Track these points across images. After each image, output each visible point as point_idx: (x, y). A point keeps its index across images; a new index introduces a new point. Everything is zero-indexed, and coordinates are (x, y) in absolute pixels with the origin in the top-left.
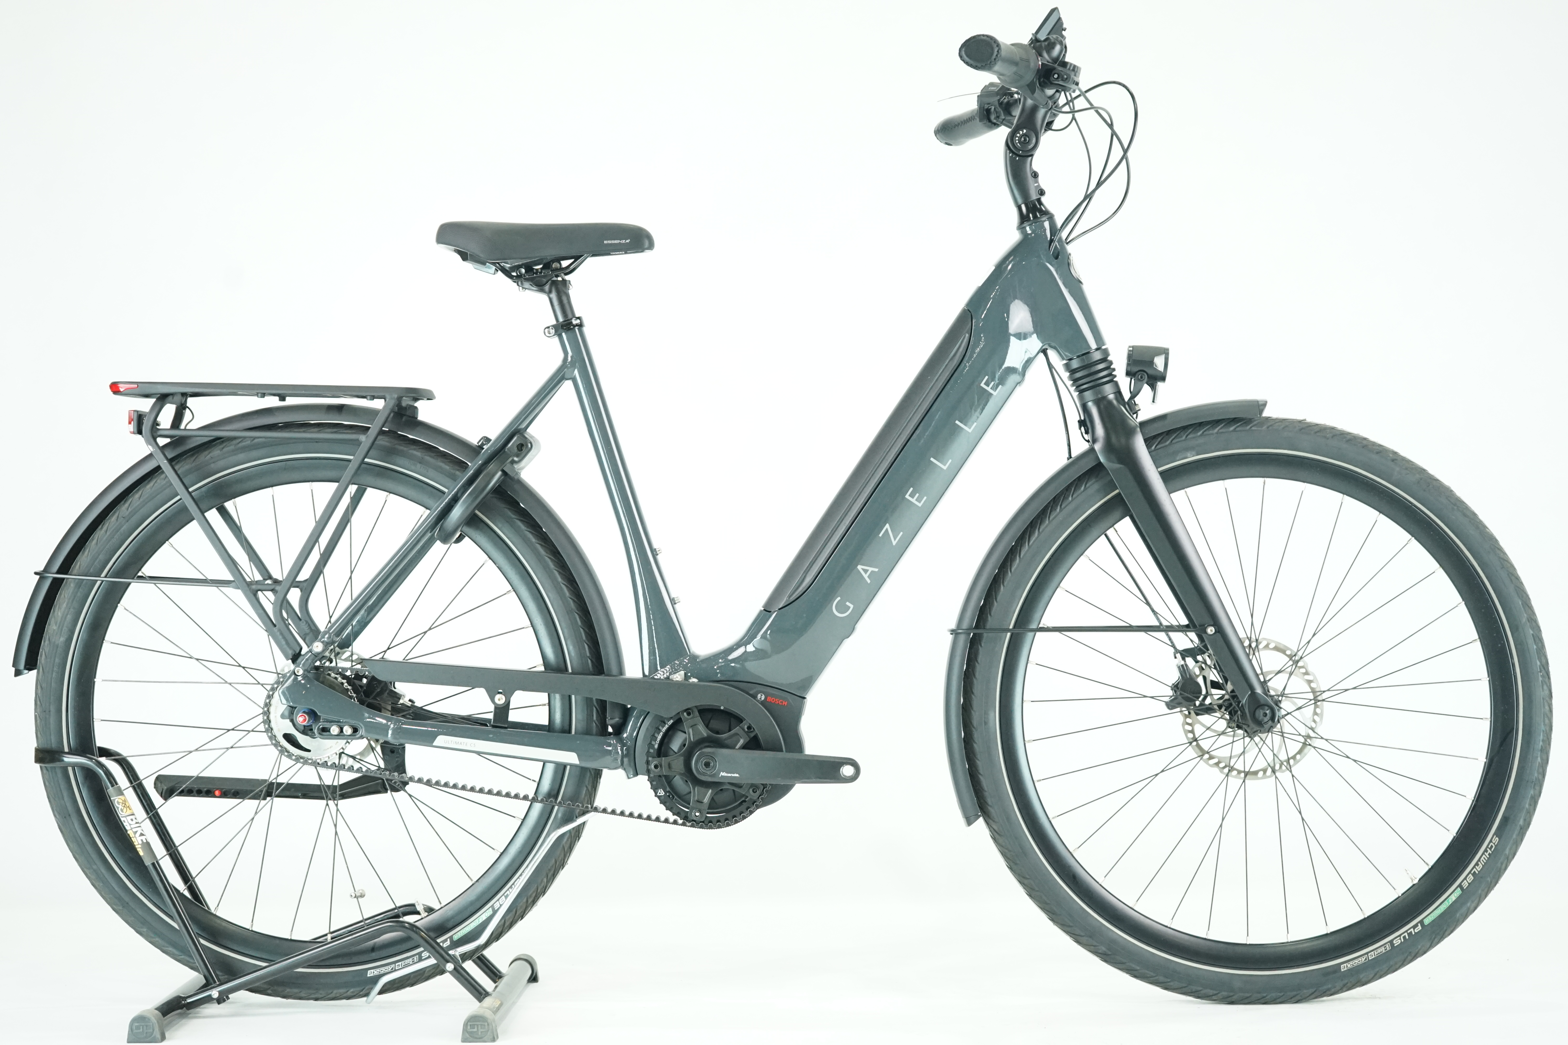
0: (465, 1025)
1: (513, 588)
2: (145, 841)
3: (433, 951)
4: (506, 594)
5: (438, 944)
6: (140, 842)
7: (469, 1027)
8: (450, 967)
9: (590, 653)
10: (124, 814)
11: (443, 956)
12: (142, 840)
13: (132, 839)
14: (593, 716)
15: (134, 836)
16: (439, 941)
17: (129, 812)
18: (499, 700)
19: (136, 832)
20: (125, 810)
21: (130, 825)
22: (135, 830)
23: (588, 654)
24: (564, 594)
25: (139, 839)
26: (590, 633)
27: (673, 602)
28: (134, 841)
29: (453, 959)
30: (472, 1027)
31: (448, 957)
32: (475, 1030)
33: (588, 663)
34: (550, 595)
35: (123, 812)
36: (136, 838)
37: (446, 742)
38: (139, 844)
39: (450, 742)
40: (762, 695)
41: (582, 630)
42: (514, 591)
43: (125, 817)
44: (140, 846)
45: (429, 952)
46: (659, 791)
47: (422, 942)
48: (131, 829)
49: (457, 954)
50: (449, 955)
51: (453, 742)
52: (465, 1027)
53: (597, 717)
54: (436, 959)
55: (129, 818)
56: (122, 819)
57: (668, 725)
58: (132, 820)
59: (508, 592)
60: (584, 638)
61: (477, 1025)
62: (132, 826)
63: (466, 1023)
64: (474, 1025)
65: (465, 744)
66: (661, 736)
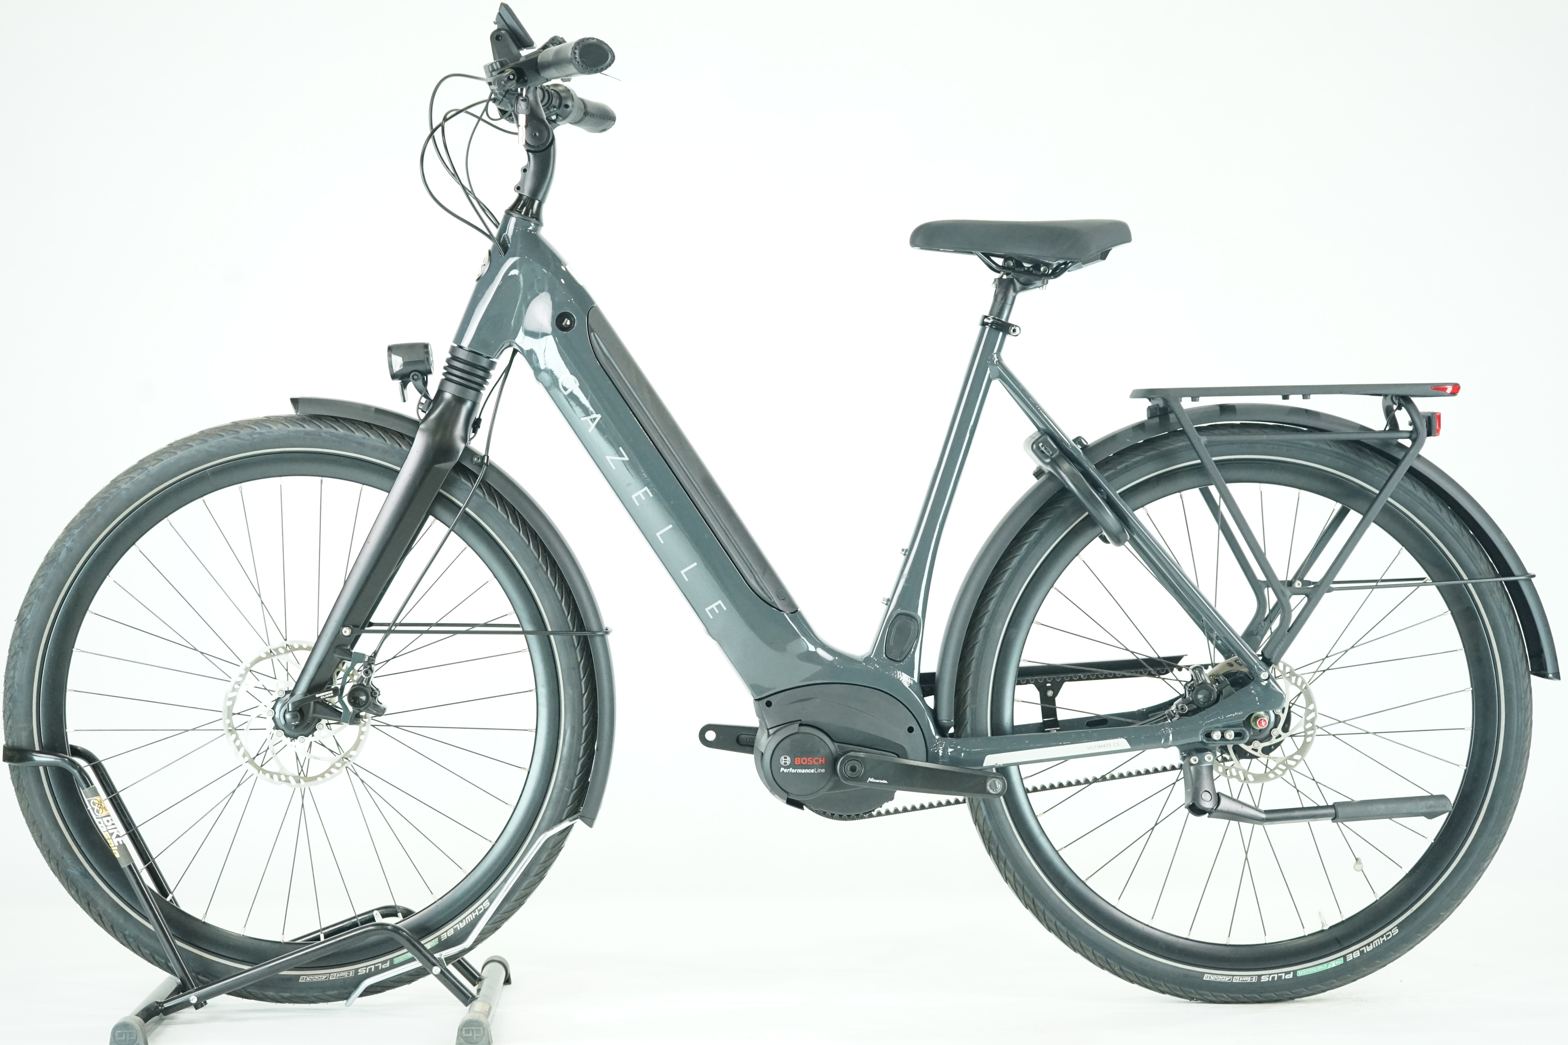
0: (460, 1030)
2: (121, 843)
3: (417, 953)
5: (422, 946)
6: (117, 844)
7: (464, 1033)
8: (436, 970)
10: (100, 815)
11: (428, 960)
12: (118, 842)
13: (108, 841)
15: (110, 838)
16: (423, 942)
17: (105, 813)
19: (113, 833)
20: (101, 811)
21: (106, 826)
22: (111, 831)
25: (116, 841)
28: (109, 843)
29: (439, 962)
30: (468, 1031)
31: (434, 961)
32: (470, 1035)
35: (99, 813)
36: (112, 839)
38: (115, 846)
43: (102, 818)
44: (116, 848)
45: (413, 953)
47: (406, 943)
48: (108, 830)
49: (443, 958)
50: (435, 958)
52: (460, 1032)
54: (421, 961)
55: (105, 819)
56: (97, 821)
58: (108, 821)
61: (473, 1030)
62: (108, 828)
63: (461, 1028)
64: (469, 1030)
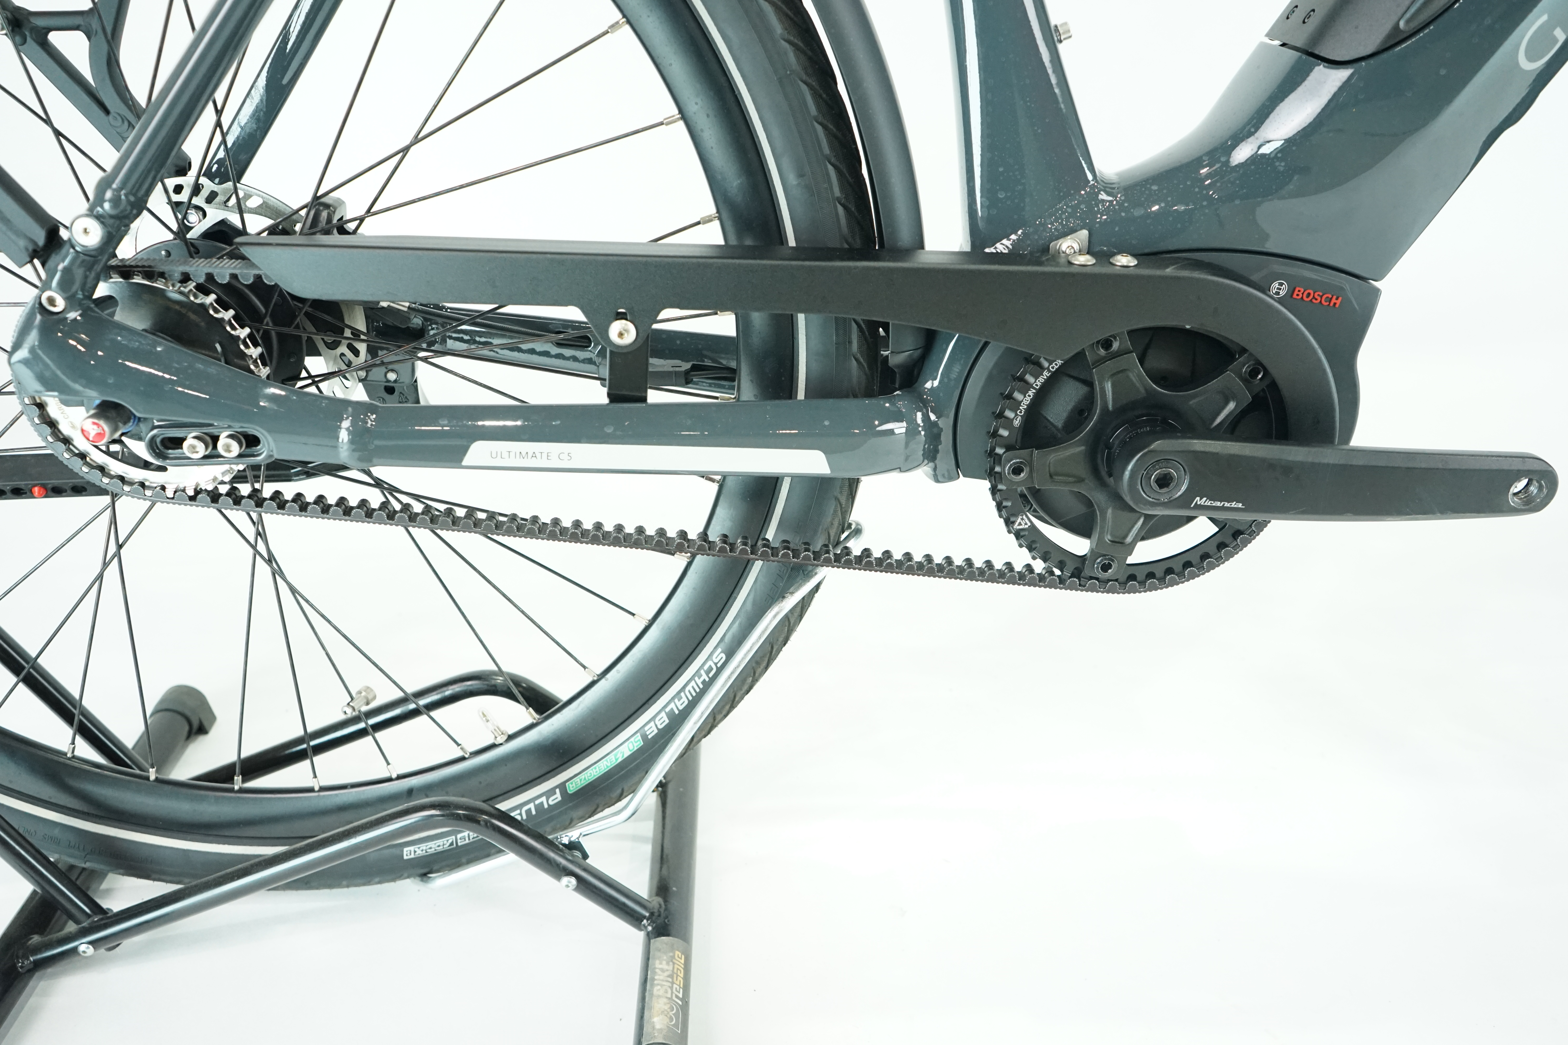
1: (624, 16)
4: (607, 32)
9: (842, 188)
14: (850, 342)
18: (621, 335)
23: (837, 192)
24: (769, 30)
26: (839, 135)
27: (1052, 36)
33: (837, 214)
34: (730, 32)
37: (494, 456)
39: (505, 455)
40: (1281, 284)
41: (819, 128)
42: (629, 22)
46: (1019, 520)
51: (512, 454)
53: (860, 347)
57: (1049, 371)
59: (612, 26)
60: (827, 150)
65: (545, 456)
66: (1029, 399)
